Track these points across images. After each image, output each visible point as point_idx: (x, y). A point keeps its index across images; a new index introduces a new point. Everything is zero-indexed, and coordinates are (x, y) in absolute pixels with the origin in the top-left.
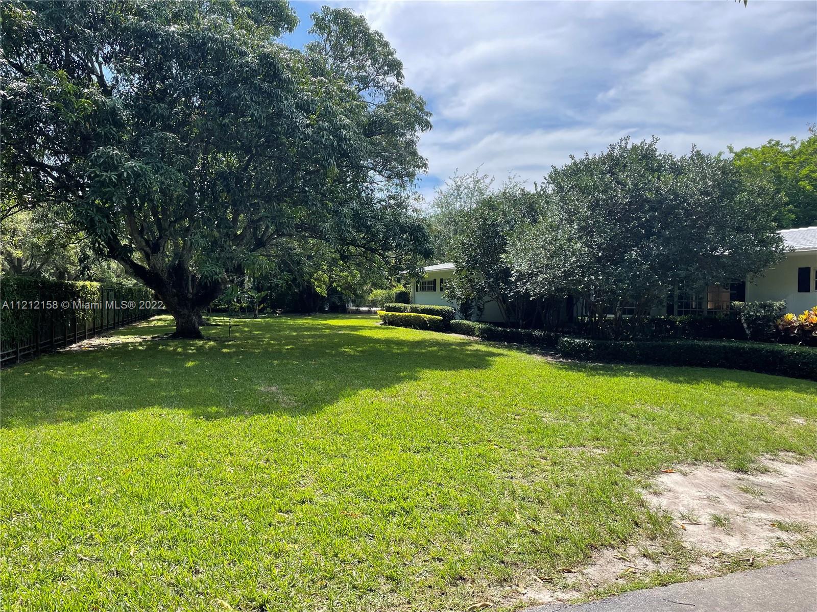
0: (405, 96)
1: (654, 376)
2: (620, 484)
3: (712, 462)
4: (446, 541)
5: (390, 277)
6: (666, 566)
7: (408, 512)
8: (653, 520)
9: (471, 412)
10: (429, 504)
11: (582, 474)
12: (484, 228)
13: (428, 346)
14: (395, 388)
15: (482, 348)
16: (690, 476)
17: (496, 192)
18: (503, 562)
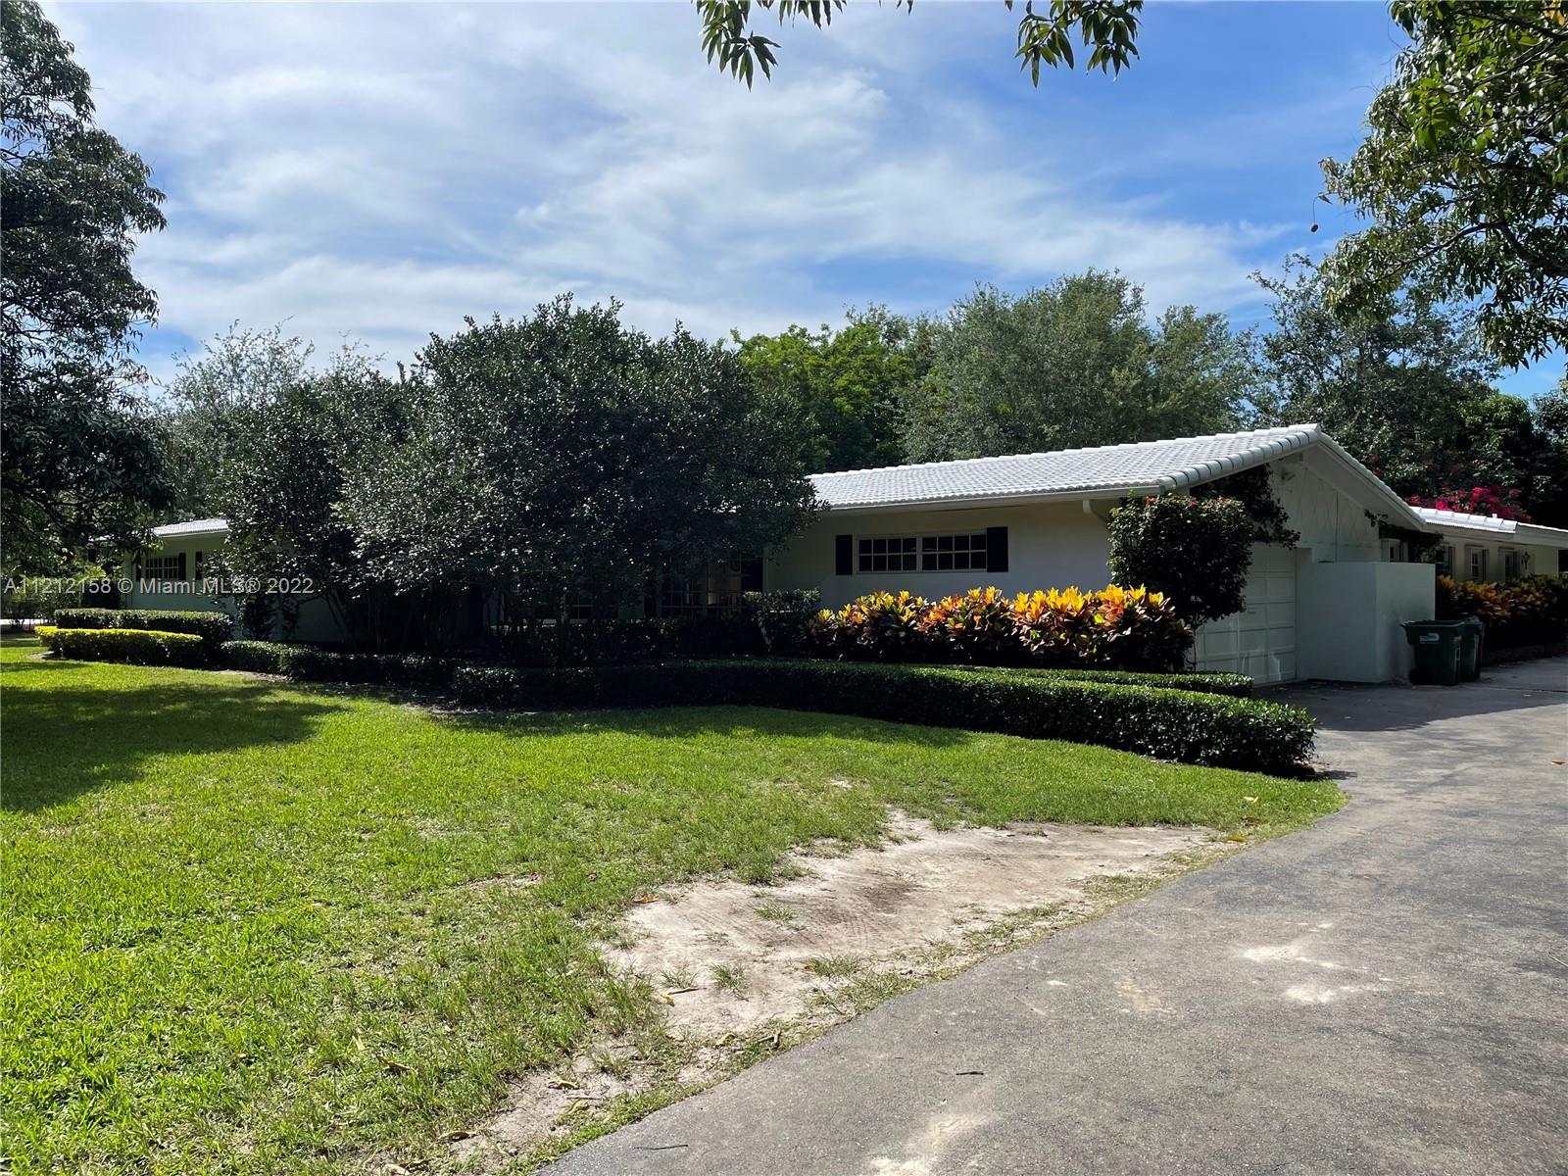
0: (101, 148)
1: (625, 727)
2: (563, 940)
3: (715, 873)
4: (194, 1135)
5: (65, 550)
6: (640, 1081)
7: (100, 1088)
8: (619, 998)
9: (264, 838)
10: (154, 1058)
11: (493, 932)
12: (292, 446)
13: (167, 703)
14: (76, 805)
15: (296, 698)
16: (680, 904)
17: (321, 374)
18: (324, 1152)
